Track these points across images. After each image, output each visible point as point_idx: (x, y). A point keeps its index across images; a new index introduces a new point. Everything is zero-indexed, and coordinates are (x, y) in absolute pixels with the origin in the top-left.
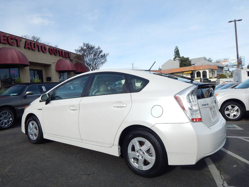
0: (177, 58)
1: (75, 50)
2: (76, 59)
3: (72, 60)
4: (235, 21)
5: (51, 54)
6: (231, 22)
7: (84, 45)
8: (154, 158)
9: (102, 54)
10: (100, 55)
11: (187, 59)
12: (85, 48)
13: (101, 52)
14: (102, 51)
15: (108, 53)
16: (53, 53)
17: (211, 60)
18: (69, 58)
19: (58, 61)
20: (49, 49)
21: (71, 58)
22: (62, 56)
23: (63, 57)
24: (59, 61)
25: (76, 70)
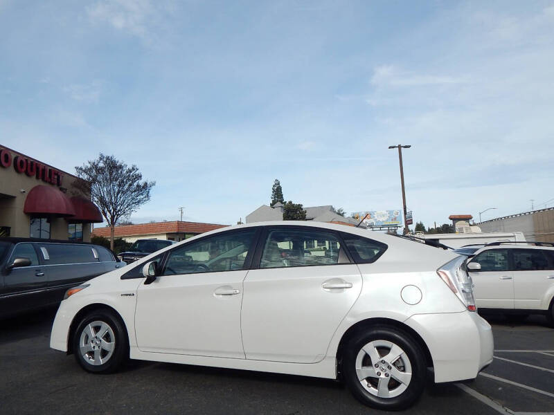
0: (279, 204)
1: (77, 168)
2: (75, 190)
3: (66, 190)
4: (400, 147)
5: (18, 170)
6: (393, 147)
7: (101, 159)
8: (409, 373)
9: (141, 182)
10: (135, 184)
11: (299, 207)
12: (101, 165)
13: (139, 177)
14: (141, 177)
15: (153, 181)
16: (24, 169)
17: (343, 213)
18: (59, 184)
19: (32, 190)
20: (16, 159)
21: (63, 186)
22: (43, 180)
23: (46, 182)
24: (36, 189)
25: (74, 214)
